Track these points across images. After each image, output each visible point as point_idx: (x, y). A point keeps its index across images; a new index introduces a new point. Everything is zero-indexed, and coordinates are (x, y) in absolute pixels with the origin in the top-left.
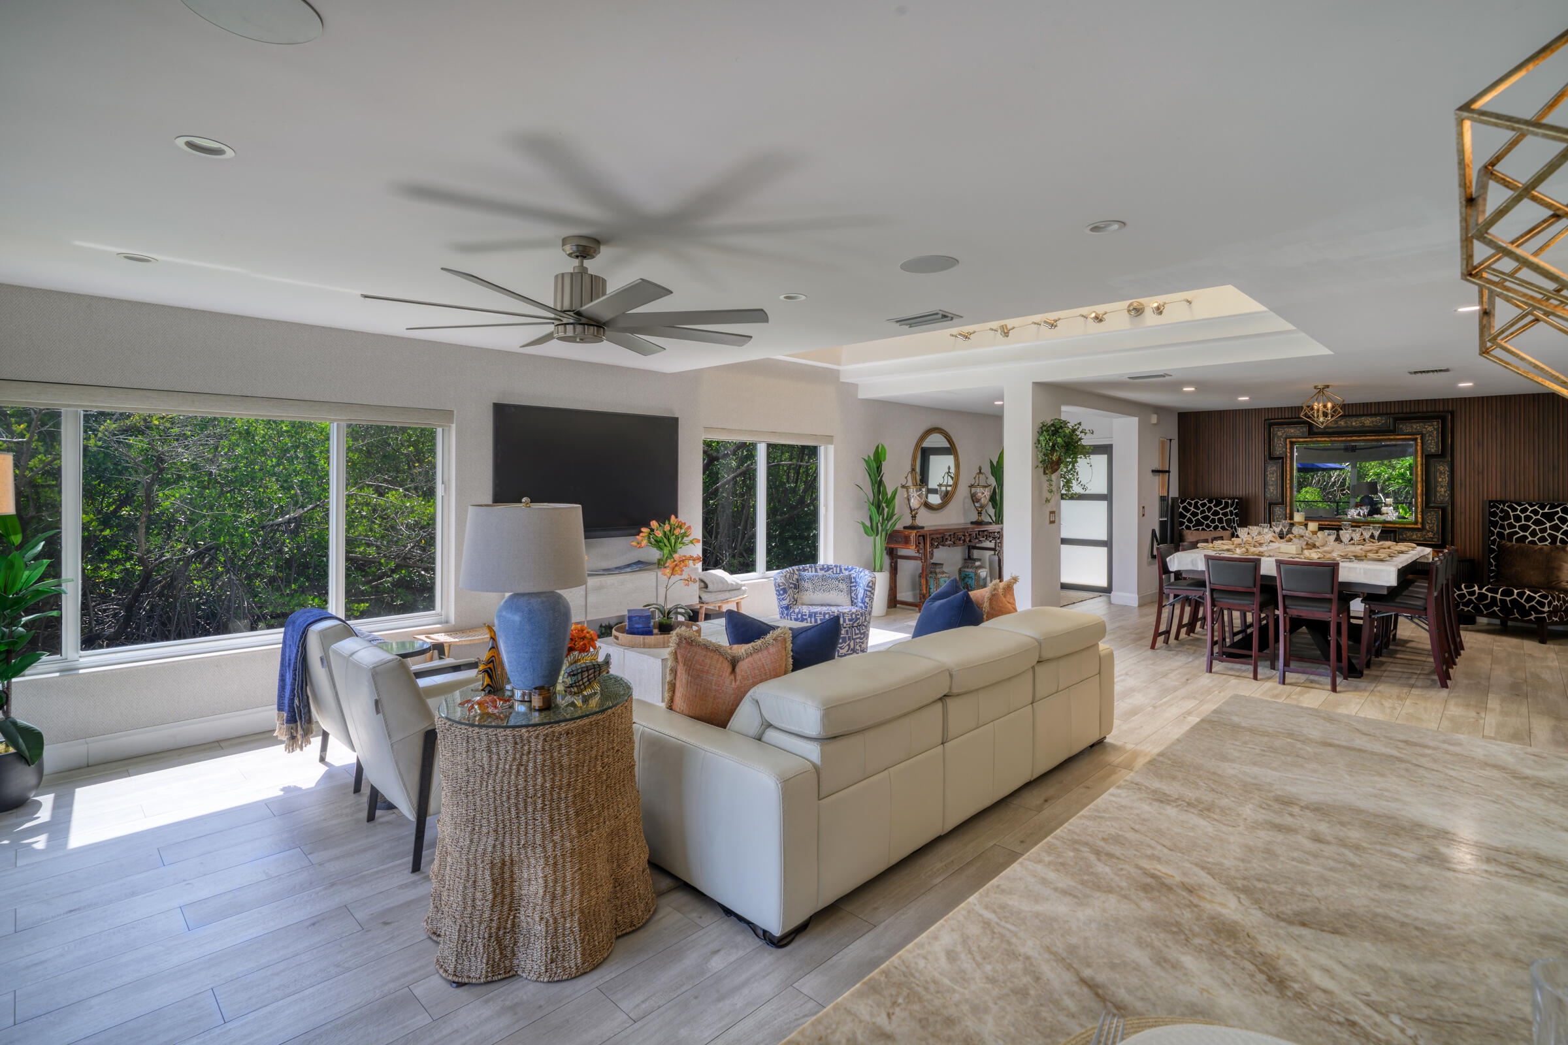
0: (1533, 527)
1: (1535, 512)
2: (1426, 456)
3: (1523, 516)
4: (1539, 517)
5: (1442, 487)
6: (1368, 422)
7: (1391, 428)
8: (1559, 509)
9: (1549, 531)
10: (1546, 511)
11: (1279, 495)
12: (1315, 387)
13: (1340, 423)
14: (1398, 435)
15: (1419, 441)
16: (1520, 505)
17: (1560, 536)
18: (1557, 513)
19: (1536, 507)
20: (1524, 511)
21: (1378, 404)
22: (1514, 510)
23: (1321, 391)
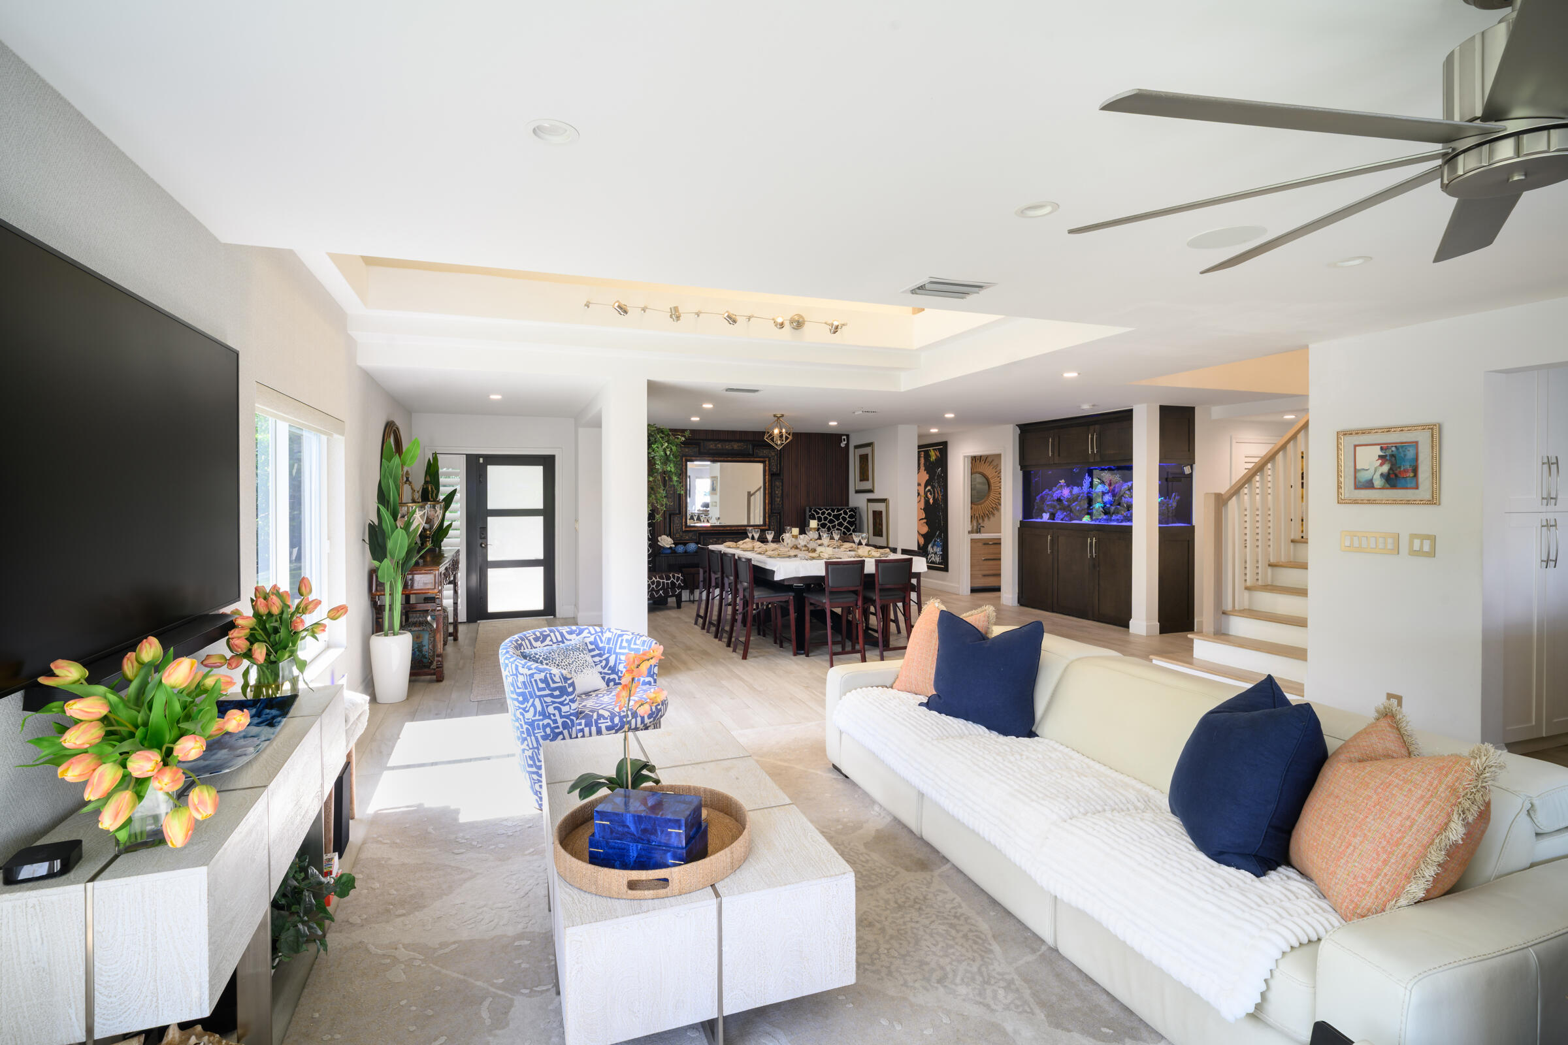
0: (829, 524)
1: (829, 514)
2: (771, 474)
3: (823, 517)
4: (831, 517)
5: (778, 497)
6: (736, 446)
7: (751, 452)
8: (842, 512)
9: (837, 527)
10: (835, 513)
11: (676, 507)
12: (775, 416)
13: (718, 445)
14: (756, 458)
15: (767, 463)
16: (821, 510)
17: (843, 530)
18: (841, 514)
19: (829, 511)
20: (823, 513)
21: (741, 432)
22: (818, 513)
23: (778, 419)
